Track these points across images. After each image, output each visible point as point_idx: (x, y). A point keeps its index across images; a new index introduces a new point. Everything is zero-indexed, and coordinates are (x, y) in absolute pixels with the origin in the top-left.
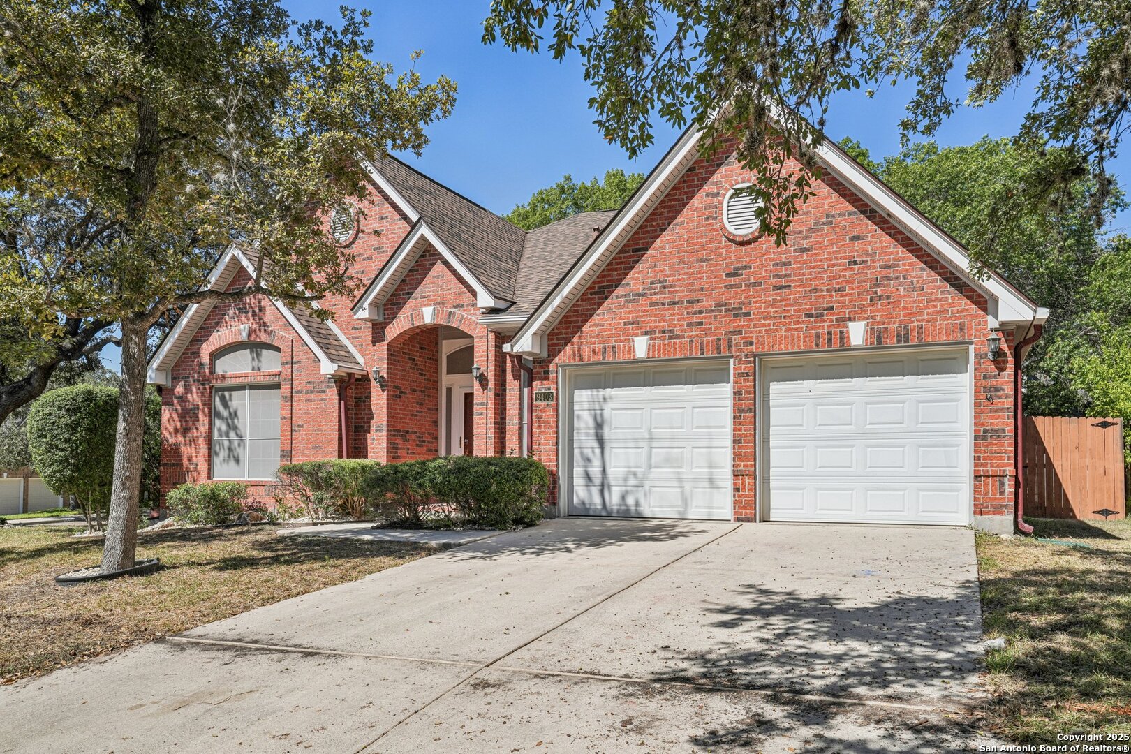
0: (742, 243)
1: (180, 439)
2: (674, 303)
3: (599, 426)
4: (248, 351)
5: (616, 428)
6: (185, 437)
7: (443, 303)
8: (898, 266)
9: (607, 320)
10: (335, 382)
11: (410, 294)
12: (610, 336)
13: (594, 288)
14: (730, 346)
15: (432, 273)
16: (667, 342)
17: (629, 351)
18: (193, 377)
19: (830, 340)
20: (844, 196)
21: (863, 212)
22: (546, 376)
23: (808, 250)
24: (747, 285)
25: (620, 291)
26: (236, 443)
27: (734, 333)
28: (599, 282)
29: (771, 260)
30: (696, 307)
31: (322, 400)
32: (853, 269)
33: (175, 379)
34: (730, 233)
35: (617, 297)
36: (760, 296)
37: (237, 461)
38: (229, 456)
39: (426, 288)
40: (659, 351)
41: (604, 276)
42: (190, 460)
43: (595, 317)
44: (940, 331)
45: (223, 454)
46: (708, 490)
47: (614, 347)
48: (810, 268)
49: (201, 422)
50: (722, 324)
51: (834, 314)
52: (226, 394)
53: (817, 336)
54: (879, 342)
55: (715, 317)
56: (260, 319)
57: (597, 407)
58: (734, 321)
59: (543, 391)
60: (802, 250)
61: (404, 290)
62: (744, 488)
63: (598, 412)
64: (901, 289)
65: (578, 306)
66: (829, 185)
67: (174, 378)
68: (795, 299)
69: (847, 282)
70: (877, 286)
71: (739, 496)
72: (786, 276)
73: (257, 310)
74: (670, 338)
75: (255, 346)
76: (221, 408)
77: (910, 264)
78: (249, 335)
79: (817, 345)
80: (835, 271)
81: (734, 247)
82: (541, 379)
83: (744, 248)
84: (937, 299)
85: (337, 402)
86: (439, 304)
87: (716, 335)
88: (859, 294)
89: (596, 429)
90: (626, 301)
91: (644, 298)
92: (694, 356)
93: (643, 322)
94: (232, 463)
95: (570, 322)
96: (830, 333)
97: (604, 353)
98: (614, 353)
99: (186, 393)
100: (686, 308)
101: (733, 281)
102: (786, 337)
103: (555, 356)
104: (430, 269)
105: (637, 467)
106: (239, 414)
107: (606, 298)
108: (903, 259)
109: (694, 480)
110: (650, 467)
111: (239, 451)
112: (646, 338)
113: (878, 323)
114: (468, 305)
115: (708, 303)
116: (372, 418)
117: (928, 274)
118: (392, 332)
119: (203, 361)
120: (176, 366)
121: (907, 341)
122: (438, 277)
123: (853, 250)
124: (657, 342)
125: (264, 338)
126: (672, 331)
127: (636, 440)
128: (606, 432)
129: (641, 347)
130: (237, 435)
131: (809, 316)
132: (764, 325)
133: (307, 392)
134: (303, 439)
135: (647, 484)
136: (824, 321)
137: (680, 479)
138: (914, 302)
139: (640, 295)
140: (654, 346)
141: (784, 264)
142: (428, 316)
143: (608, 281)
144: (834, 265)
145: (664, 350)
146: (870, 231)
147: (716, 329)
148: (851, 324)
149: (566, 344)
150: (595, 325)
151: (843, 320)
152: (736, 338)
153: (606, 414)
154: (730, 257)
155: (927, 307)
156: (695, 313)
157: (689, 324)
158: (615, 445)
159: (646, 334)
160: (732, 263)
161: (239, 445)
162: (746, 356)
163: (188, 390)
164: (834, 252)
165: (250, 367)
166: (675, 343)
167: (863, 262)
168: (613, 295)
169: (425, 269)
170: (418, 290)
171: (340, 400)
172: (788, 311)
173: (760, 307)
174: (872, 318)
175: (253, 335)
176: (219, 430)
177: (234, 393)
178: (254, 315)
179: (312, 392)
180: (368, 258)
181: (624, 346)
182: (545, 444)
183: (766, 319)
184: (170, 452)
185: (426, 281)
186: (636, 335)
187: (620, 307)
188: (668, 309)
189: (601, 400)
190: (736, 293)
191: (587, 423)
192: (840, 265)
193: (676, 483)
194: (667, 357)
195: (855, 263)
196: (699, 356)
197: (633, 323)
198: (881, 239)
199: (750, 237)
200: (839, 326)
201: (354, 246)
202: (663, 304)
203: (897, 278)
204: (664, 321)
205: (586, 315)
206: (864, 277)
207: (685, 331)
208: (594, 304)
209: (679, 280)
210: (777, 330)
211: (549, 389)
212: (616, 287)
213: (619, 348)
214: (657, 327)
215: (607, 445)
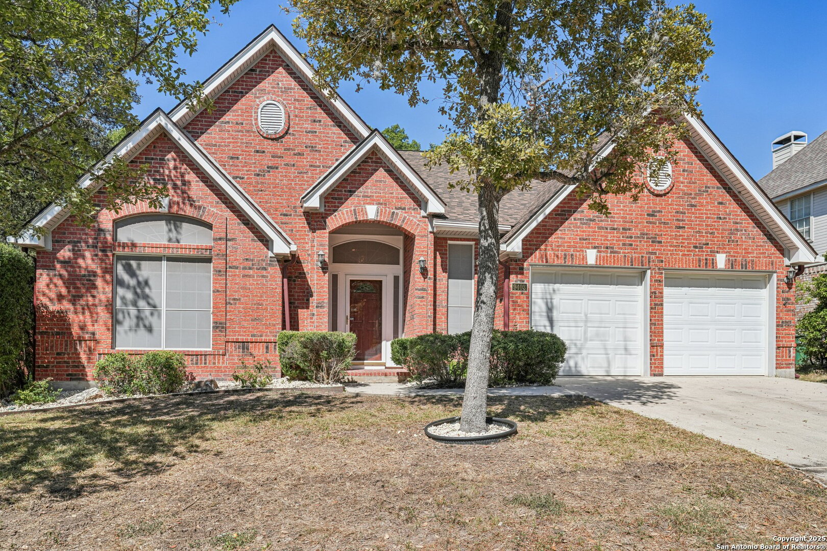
0: (657, 195)
1: (66, 305)
2: (614, 229)
3: (550, 309)
4: (164, 222)
5: (563, 313)
6: (74, 304)
7: (385, 204)
8: (742, 223)
9: (567, 235)
10: (278, 261)
11: (352, 192)
12: (569, 247)
13: (558, 211)
14: (649, 262)
15: (374, 177)
16: (609, 255)
17: (583, 259)
18: (86, 242)
19: (706, 263)
20: (715, 176)
21: (725, 188)
22: (521, 271)
23: (695, 206)
24: (659, 223)
25: (577, 215)
26: (147, 313)
27: (652, 253)
28: (562, 207)
29: (674, 209)
30: (628, 233)
31: (263, 276)
32: (719, 222)
33: (58, 243)
34: (651, 188)
35: (575, 219)
36: (667, 231)
37: (150, 329)
38: (137, 325)
39: (368, 188)
40: (603, 261)
41: (565, 203)
42: (83, 328)
43: (558, 232)
44: (762, 264)
45: (128, 323)
46: (624, 356)
47: (572, 255)
48: (696, 217)
49: (101, 290)
50: (644, 246)
51: (709, 248)
52: (134, 263)
53: (700, 261)
54: (732, 268)
55: (640, 241)
56: (183, 192)
57: (548, 297)
58: (651, 246)
59: (519, 283)
60: (692, 206)
61: (347, 187)
62: (657, 355)
63: (549, 301)
64: (744, 237)
65: (546, 222)
66: (707, 168)
67: (54, 242)
68: (688, 236)
69: (716, 229)
70: (732, 234)
71: (655, 360)
72: (682, 220)
73: (179, 183)
74: (611, 252)
75: (174, 219)
76: (126, 277)
77: (748, 223)
78: (170, 207)
79: (699, 266)
80: (710, 222)
81: (652, 197)
82: (517, 274)
83: (658, 198)
84: (761, 246)
85: (280, 279)
86: (381, 204)
87: (640, 253)
88: (722, 237)
89: (547, 313)
90: (581, 223)
91: (594, 223)
92: (626, 266)
93: (593, 239)
94: (142, 332)
95: (540, 233)
96: (706, 259)
97: (565, 258)
98: (573, 259)
99: (76, 259)
100: (622, 233)
101: (651, 219)
102: (682, 259)
103: (528, 257)
104: (372, 174)
105: (577, 340)
106: (151, 283)
107: (567, 219)
108: (745, 219)
109: (615, 349)
110: (586, 339)
111: (153, 320)
112: (595, 250)
113: (732, 256)
114: (409, 209)
115: (635, 232)
116: (312, 296)
117: (756, 231)
118: (334, 222)
119: (103, 226)
120: (58, 228)
121: (746, 268)
122: (381, 181)
123: (719, 211)
124: (602, 254)
125: (189, 211)
126: (612, 248)
127: (576, 321)
128: (555, 314)
129: (592, 256)
130: (149, 304)
131: (696, 247)
132: (670, 250)
133: (244, 268)
134: (239, 312)
135: (584, 352)
136: (703, 251)
137: (606, 349)
138: (750, 246)
139: (591, 220)
140: (600, 257)
141: (682, 213)
142: (371, 212)
143: (568, 207)
144: (709, 218)
145: (607, 260)
146: (728, 200)
147: (641, 249)
148: (718, 255)
149: (536, 249)
150: (558, 238)
151: (713, 252)
152: (653, 256)
153: (555, 302)
154: (650, 203)
155: (756, 250)
156: (627, 237)
157: (624, 244)
158: (562, 324)
159: (595, 248)
160: (651, 207)
161: (152, 314)
162: (659, 269)
163: (78, 254)
164: (709, 210)
165: (166, 238)
166: (614, 256)
167: (724, 218)
168: (572, 218)
169: (368, 173)
170: (361, 189)
171: (283, 277)
172: (683, 243)
173: (667, 239)
174: (729, 252)
175: (175, 208)
176: (123, 298)
177: (144, 264)
178: (175, 187)
179: (250, 268)
180: (299, 154)
181: (580, 255)
182: (520, 322)
183: (671, 246)
184: (52, 320)
185: (368, 183)
186: (588, 248)
187: (576, 227)
188: (610, 233)
189: (552, 292)
190: (653, 227)
191: (540, 308)
192: (712, 218)
193: (603, 352)
194: (608, 266)
195: (720, 218)
196: (630, 266)
197: (586, 239)
198: (733, 206)
199: (663, 192)
200: (711, 256)
201: (284, 140)
202: (607, 229)
203: (742, 231)
204: (607, 240)
205: (552, 230)
206: (725, 228)
207: (621, 249)
208: (558, 222)
209: (617, 214)
210: (677, 254)
211: (523, 281)
212: (574, 212)
213: (576, 256)
214: (602, 244)
215: (555, 323)
